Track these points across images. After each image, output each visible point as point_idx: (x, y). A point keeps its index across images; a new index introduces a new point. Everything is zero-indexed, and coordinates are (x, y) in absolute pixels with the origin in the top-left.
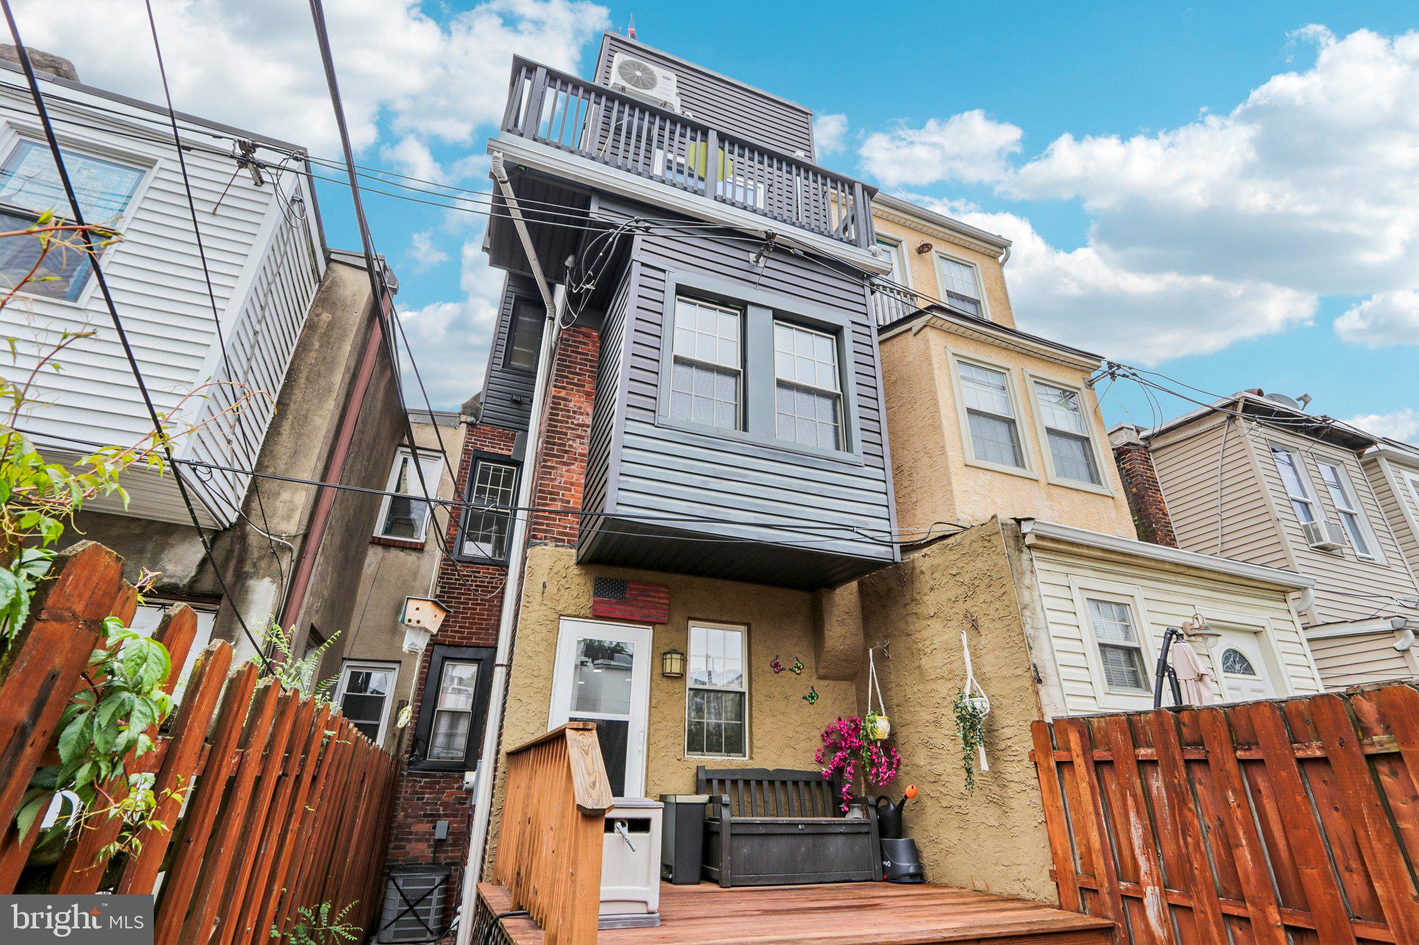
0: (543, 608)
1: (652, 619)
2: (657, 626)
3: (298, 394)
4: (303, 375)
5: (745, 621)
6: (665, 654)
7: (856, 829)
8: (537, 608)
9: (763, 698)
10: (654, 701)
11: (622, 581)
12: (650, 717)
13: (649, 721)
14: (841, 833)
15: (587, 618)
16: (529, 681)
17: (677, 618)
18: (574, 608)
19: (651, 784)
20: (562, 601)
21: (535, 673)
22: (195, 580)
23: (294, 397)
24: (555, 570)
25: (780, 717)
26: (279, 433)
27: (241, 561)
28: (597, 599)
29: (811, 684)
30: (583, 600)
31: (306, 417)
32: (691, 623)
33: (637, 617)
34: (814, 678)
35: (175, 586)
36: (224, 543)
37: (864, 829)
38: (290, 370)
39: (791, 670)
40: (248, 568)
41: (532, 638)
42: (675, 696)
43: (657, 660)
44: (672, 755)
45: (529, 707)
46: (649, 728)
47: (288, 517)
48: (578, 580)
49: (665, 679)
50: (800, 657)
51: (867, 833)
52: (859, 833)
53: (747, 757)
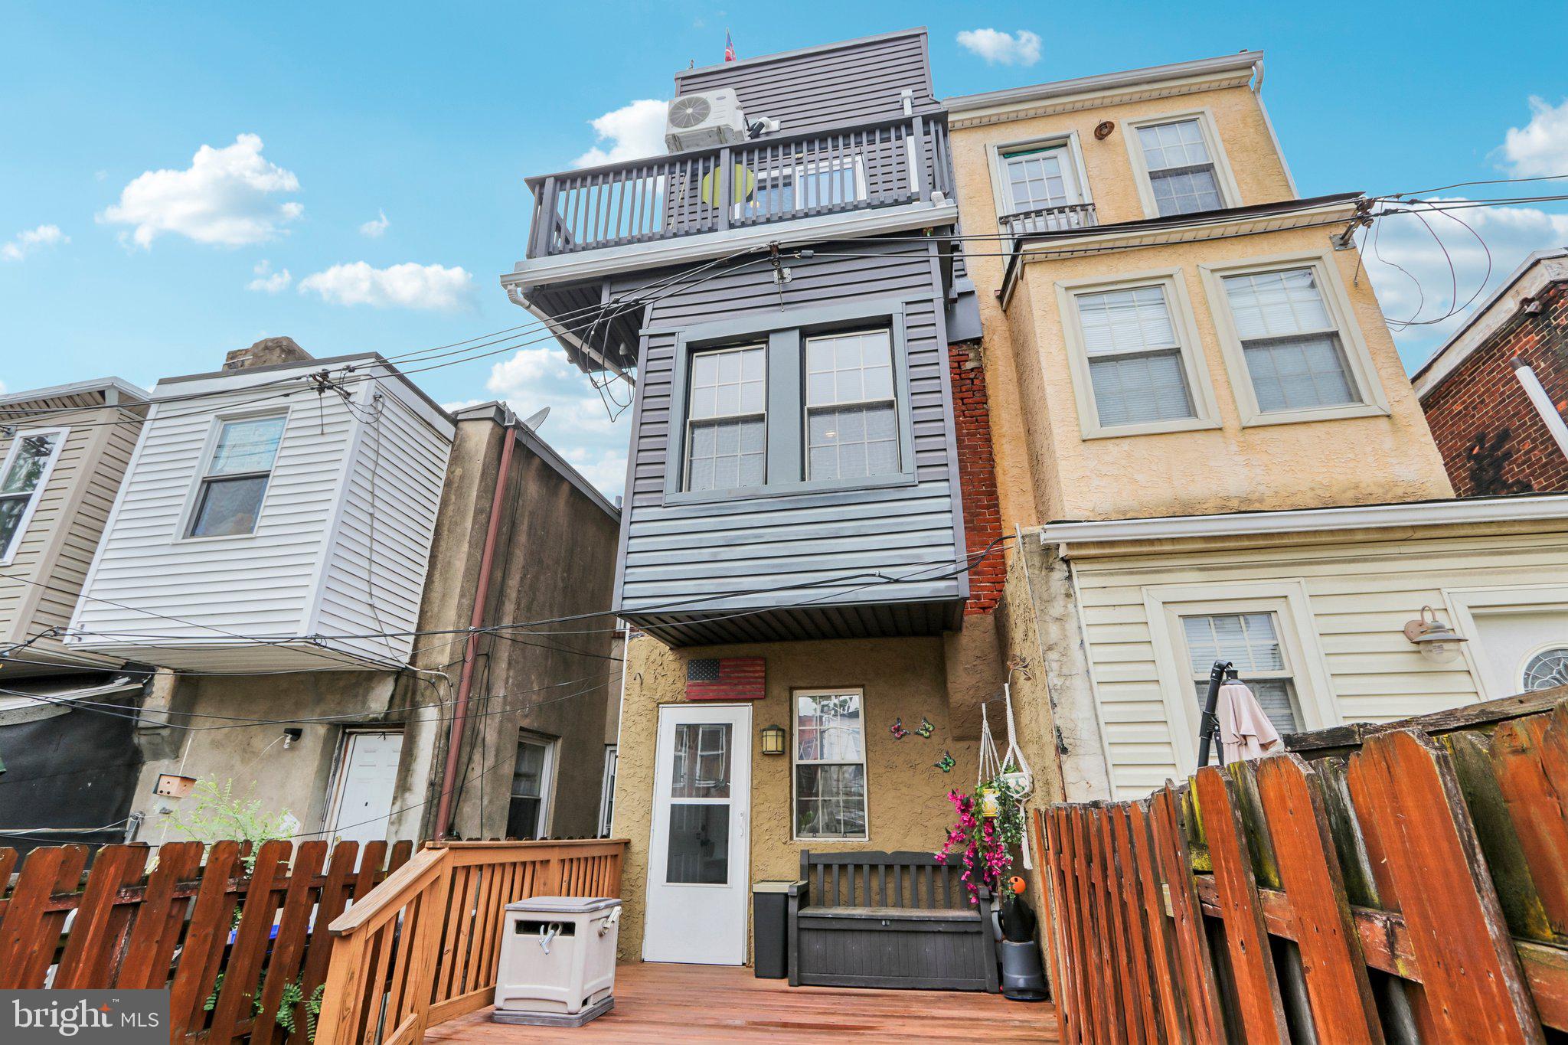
0: (642, 698)
1: (748, 695)
2: (756, 702)
3: (443, 545)
4: (446, 528)
5: (858, 682)
6: (764, 730)
7: (961, 928)
8: (637, 699)
9: (882, 770)
10: (755, 782)
11: (715, 660)
12: (751, 799)
13: (751, 803)
14: (939, 932)
15: (684, 702)
16: (632, 771)
17: (778, 690)
18: (670, 694)
19: (755, 869)
20: (659, 690)
21: (638, 764)
22: (387, 715)
23: (441, 548)
24: (651, 659)
25: (904, 790)
26: (433, 582)
27: (414, 693)
28: (691, 682)
29: (944, 747)
30: (679, 685)
31: (449, 562)
32: (797, 693)
33: (732, 695)
34: (949, 741)
35: (376, 719)
36: (403, 680)
37: (974, 928)
38: (437, 526)
39: (917, 733)
40: (419, 698)
41: (633, 729)
42: (777, 775)
43: (757, 739)
44: (777, 837)
45: (633, 797)
46: (751, 810)
47: (442, 651)
48: (676, 665)
49: (766, 759)
50: (929, 716)
51: (979, 933)
52: (966, 933)
53: (867, 839)
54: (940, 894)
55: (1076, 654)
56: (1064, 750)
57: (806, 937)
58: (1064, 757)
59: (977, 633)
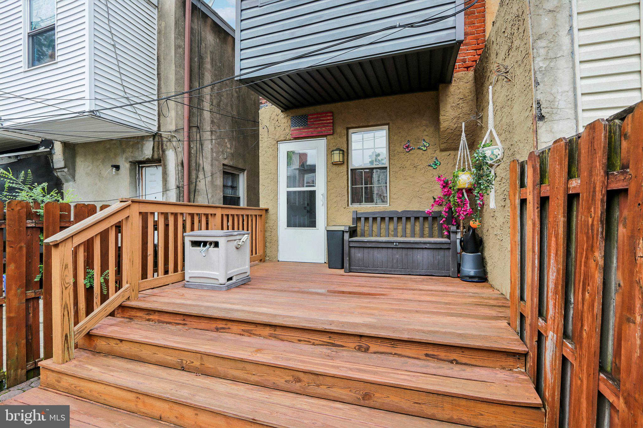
0: (269, 139)
1: (324, 133)
2: (328, 137)
3: (162, 66)
4: (162, 58)
5: (385, 122)
6: (333, 151)
7: (438, 246)
8: (266, 140)
9: (398, 169)
10: (329, 179)
11: (305, 115)
12: (327, 187)
13: (327, 189)
14: (426, 248)
15: (290, 140)
16: (267, 176)
17: (340, 129)
18: (283, 136)
19: (329, 221)
20: (277, 134)
21: (269, 172)
22: (153, 156)
23: (162, 69)
24: (272, 118)
25: (410, 179)
26: (161, 88)
27: (162, 145)
28: (292, 128)
29: (435, 155)
30: (287, 131)
31: (167, 76)
32: (351, 131)
33: (315, 134)
34: (438, 152)
35: (148, 159)
36: (157, 139)
37: (446, 246)
38: (158, 57)
39: (419, 148)
40: (165, 147)
41: (265, 155)
42: (340, 174)
43: (329, 156)
44: (341, 205)
45: (268, 188)
46: (327, 193)
47: (171, 123)
48: (285, 120)
49: (334, 166)
50: (427, 139)
51: (449, 249)
52: (441, 249)
53: (388, 205)
54: (427, 231)
55: (565, 40)
56: (541, 118)
57: (353, 250)
58: (540, 123)
59: (461, 83)
